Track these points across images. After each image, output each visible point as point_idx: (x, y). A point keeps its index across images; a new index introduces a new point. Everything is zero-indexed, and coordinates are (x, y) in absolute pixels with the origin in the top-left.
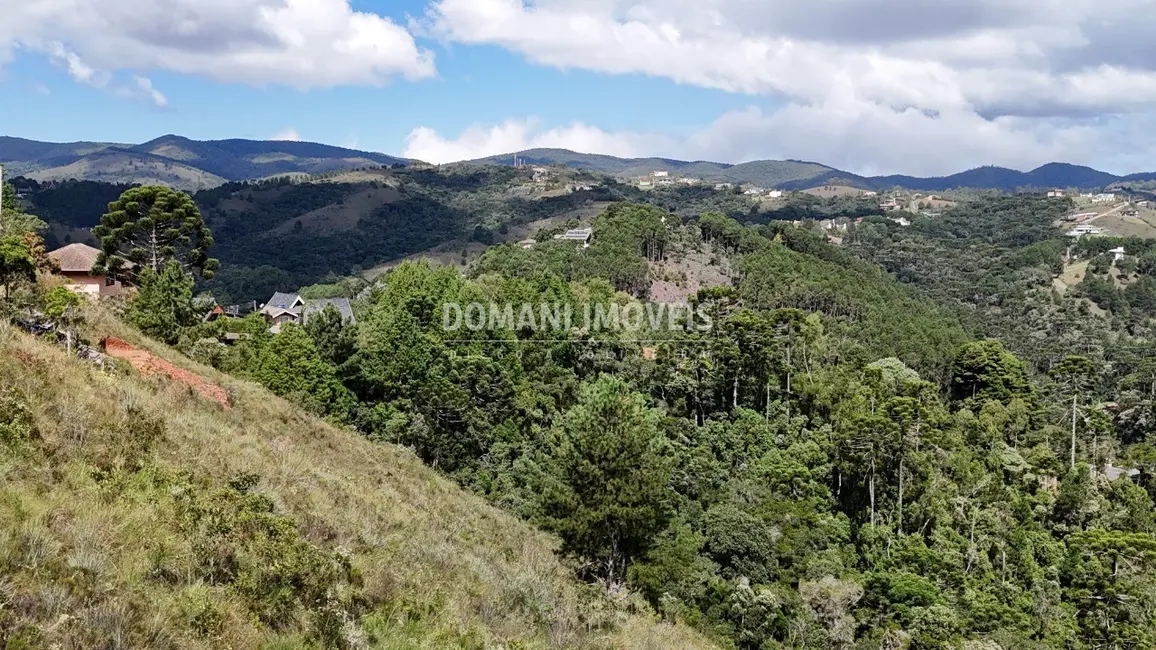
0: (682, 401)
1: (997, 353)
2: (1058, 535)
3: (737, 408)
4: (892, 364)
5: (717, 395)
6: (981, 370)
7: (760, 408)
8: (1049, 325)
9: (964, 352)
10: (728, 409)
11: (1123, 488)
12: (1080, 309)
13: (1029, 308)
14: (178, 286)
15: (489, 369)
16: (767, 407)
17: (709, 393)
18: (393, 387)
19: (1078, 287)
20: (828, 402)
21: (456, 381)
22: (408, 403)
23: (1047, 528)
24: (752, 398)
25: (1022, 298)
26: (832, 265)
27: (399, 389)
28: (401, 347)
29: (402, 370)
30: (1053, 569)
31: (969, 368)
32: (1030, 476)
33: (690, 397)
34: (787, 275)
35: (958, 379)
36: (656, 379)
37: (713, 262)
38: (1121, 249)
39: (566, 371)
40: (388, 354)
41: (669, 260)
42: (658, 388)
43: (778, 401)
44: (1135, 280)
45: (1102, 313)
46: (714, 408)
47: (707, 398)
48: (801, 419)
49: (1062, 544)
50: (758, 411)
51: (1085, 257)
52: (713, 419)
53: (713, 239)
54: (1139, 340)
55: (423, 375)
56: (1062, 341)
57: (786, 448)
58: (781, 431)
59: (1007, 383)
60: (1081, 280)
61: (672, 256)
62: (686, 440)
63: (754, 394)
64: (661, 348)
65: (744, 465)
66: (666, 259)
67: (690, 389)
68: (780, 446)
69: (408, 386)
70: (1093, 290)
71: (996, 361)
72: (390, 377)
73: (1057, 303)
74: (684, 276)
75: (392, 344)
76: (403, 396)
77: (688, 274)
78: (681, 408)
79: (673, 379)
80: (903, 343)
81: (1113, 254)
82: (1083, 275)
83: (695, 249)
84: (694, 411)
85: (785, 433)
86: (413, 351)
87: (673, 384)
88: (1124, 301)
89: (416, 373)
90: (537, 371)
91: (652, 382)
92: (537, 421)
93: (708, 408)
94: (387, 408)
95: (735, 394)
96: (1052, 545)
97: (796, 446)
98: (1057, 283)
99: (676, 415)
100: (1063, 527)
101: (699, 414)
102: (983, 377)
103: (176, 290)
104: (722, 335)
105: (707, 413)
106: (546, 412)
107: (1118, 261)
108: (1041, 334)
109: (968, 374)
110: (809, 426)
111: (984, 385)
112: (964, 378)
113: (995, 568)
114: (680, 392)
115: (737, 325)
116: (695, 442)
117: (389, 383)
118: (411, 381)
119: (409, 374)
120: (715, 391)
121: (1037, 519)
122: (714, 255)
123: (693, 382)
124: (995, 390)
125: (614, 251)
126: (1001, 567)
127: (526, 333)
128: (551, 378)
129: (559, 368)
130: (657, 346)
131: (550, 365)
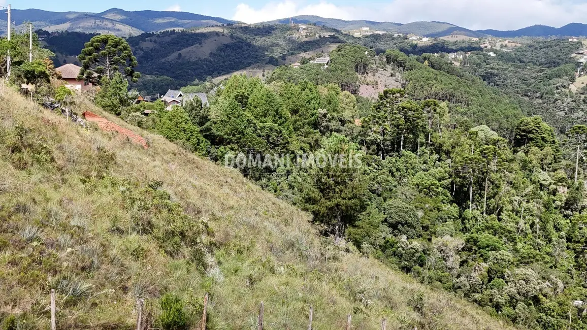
0: (374, 147)
1: (539, 124)
2: (566, 216)
3: (403, 151)
4: (483, 129)
5: (393, 144)
6: (530, 132)
7: (414, 150)
9: (522, 122)
10: (398, 151)
14: (120, 86)
15: (276, 130)
16: (418, 150)
17: (388, 143)
18: (227, 139)
20: (450, 148)
21: (260, 136)
22: (235, 146)
23: (561, 213)
24: (411, 146)
27: (230, 139)
28: (232, 118)
29: (232, 130)
30: (563, 233)
31: (524, 131)
32: (553, 186)
33: (378, 145)
35: (518, 136)
36: (361, 136)
37: (391, 76)
39: (315, 131)
40: (225, 121)
41: (369, 74)
42: (362, 140)
43: (424, 147)
46: (391, 150)
47: (387, 146)
48: (435, 156)
49: (569, 220)
50: (413, 152)
52: (390, 156)
53: (392, 63)
55: (243, 132)
57: (427, 171)
58: (425, 163)
59: (543, 139)
61: (371, 72)
62: (376, 166)
63: (411, 143)
65: (405, 179)
66: (367, 74)
67: (379, 141)
68: (424, 170)
69: (235, 138)
71: (538, 127)
72: (227, 133)
75: (228, 116)
76: (232, 143)
78: (374, 150)
79: (371, 136)
83: (382, 68)
84: (380, 152)
85: (427, 164)
86: (238, 119)
87: (371, 138)
89: (240, 132)
90: (300, 131)
91: (359, 137)
93: (388, 150)
95: (402, 144)
96: (563, 221)
97: (432, 170)
98: (571, 86)
99: (371, 154)
100: (569, 212)
101: (383, 153)
102: (531, 136)
103: (119, 88)
105: (387, 153)
106: (305, 152)
109: (523, 134)
110: (440, 160)
111: (531, 139)
112: (521, 136)
113: (533, 232)
114: (373, 142)
116: (380, 168)
117: (225, 136)
118: (237, 136)
119: (236, 132)
120: (392, 142)
121: (556, 208)
122: (393, 72)
123: (380, 137)
124: (537, 142)
125: (341, 69)
126: (536, 232)
127: (294, 112)
128: (307, 134)
129: (312, 130)
130: (362, 119)
131: (307, 128)
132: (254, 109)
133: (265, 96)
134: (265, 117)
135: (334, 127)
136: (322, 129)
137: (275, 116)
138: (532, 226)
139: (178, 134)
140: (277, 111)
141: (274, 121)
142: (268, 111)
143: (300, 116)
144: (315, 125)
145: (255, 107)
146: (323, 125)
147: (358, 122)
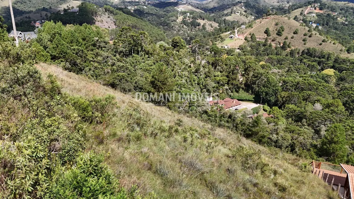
1: (180, 39)
3: (133, 54)
4: (162, 43)
5: (129, 52)
6: (178, 43)
8: (177, 30)
9: (174, 39)
10: (131, 55)
11: (206, 65)
12: (182, 27)
13: (173, 27)
14: (3, 34)
15: (81, 50)
16: (139, 54)
17: (127, 51)
18: (59, 56)
19: (181, 22)
20: (152, 52)
21: (73, 53)
22: (63, 60)
23: (194, 74)
24: (136, 52)
25: (171, 24)
26: (135, 18)
27: (60, 56)
28: (59, 46)
29: (61, 52)
31: (175, 42)
32: (189, 64)
33: (123, 53)
34: (126, 20)
35: (173, 45)
37: (108, 17)
38: (189, 14)
39: (95, 48)
41: (98, 17)
42: (116, 51)
43: (141, 52)
44: (192, 20)
45: (186, 27)
46: (129, 55)
47: (127, 53)
48: (147, 56)
49: (197, 77)
50: (138, 55)
51: (182, 15)
52: (129, 57)
53: (108, 12)
54: (193, 33)
55: (66, 53)
56: (180, 33)
57: (145, 62)
58: (143, 59)
59: (182, 45)
60: (182, 20)
61: (99, 16)
62: (125, 62)
64: (115, 42)
65: (137, 67)
66: (97, 16)
67: (124, 51)
68: (143, 62)
69: (63, 56)
70: (184, 22)
71: (180, 41)
72: (57, 53)
73: (178, 25)
74: (102, 21)
75: (57, 45)
76: (61, 58)
77: (103, 20)
78: (122, 55)
79: (120, 49)
80: (152, 35)
81: (187, 15)
82: (182, 19)
83: (104, 14)
84: (125, 56)
85: (144, 59)
86: (63, 46)
87: (120, 50)
88: (190, 25)
89: (64, 52)
90: (88, 49)
91: (114, 50)
92: (92, 61)
93: (127, 55)
94: (58, 61)
95: (132, 51)
97: (147, 62)
98: (177, 21)
99: (121, 57)
100: (197, 74)
101: (126, 56)
103: (3, 36)
104: (129, 38)
105: (127, 56)
106: (93, 59)
107: (188, 16)
108: (175, 32)
109: (175, 44)
110: (149, 57)
111: (178, 46)
114: (121, 52)
115: (132, 36)
116: (126, 63)
117: (57, 55)
118: (63, 54)
119: (63, 52)
121: (192, 73)
122: (109, 16)
123: (124, 49)
124: (180, 47)
125: (85, 15)
127: (84, 39)
128: (92, 50)
129: (94, 48)
130: (113, 41)
131: (91, 47)
132: (66, 40)
133: (70, 33)
134: (72, 43)
135: (103, 46)
136: (97, 47)
137: (76, 43)
138: (186, 81)
139: (40, 58)
140: (77, 40)
141: (76, 45)
142: (73, 41)
143: (87, 41)
144: (94, 45)
145: (66, 39)
146: (97, 45)
147: (111, 42)
